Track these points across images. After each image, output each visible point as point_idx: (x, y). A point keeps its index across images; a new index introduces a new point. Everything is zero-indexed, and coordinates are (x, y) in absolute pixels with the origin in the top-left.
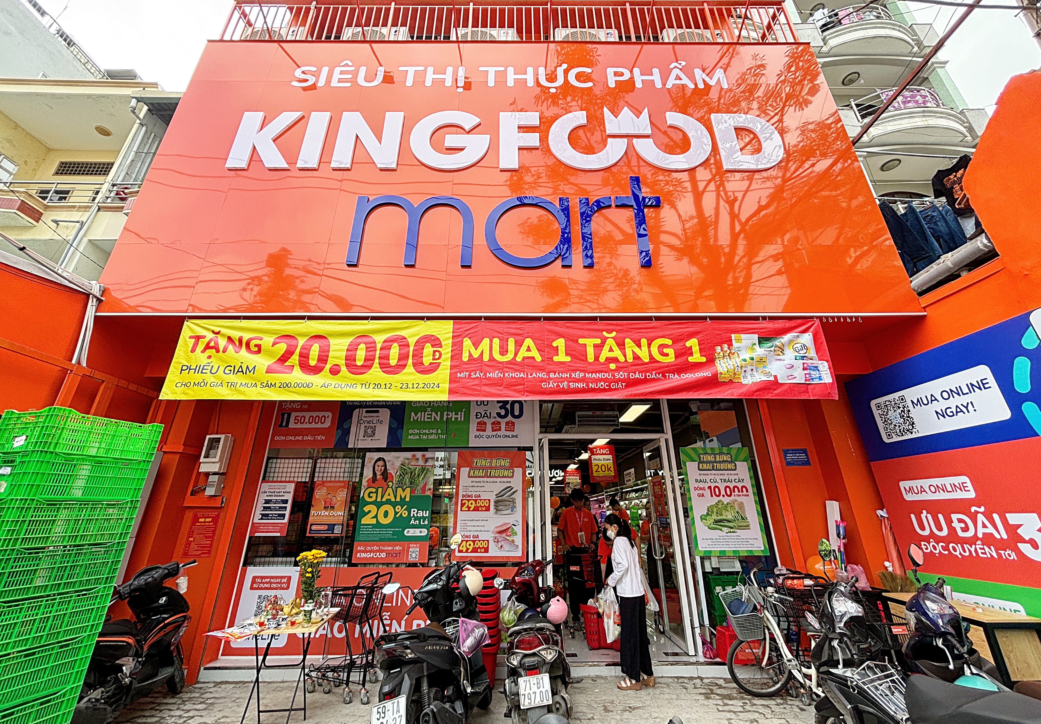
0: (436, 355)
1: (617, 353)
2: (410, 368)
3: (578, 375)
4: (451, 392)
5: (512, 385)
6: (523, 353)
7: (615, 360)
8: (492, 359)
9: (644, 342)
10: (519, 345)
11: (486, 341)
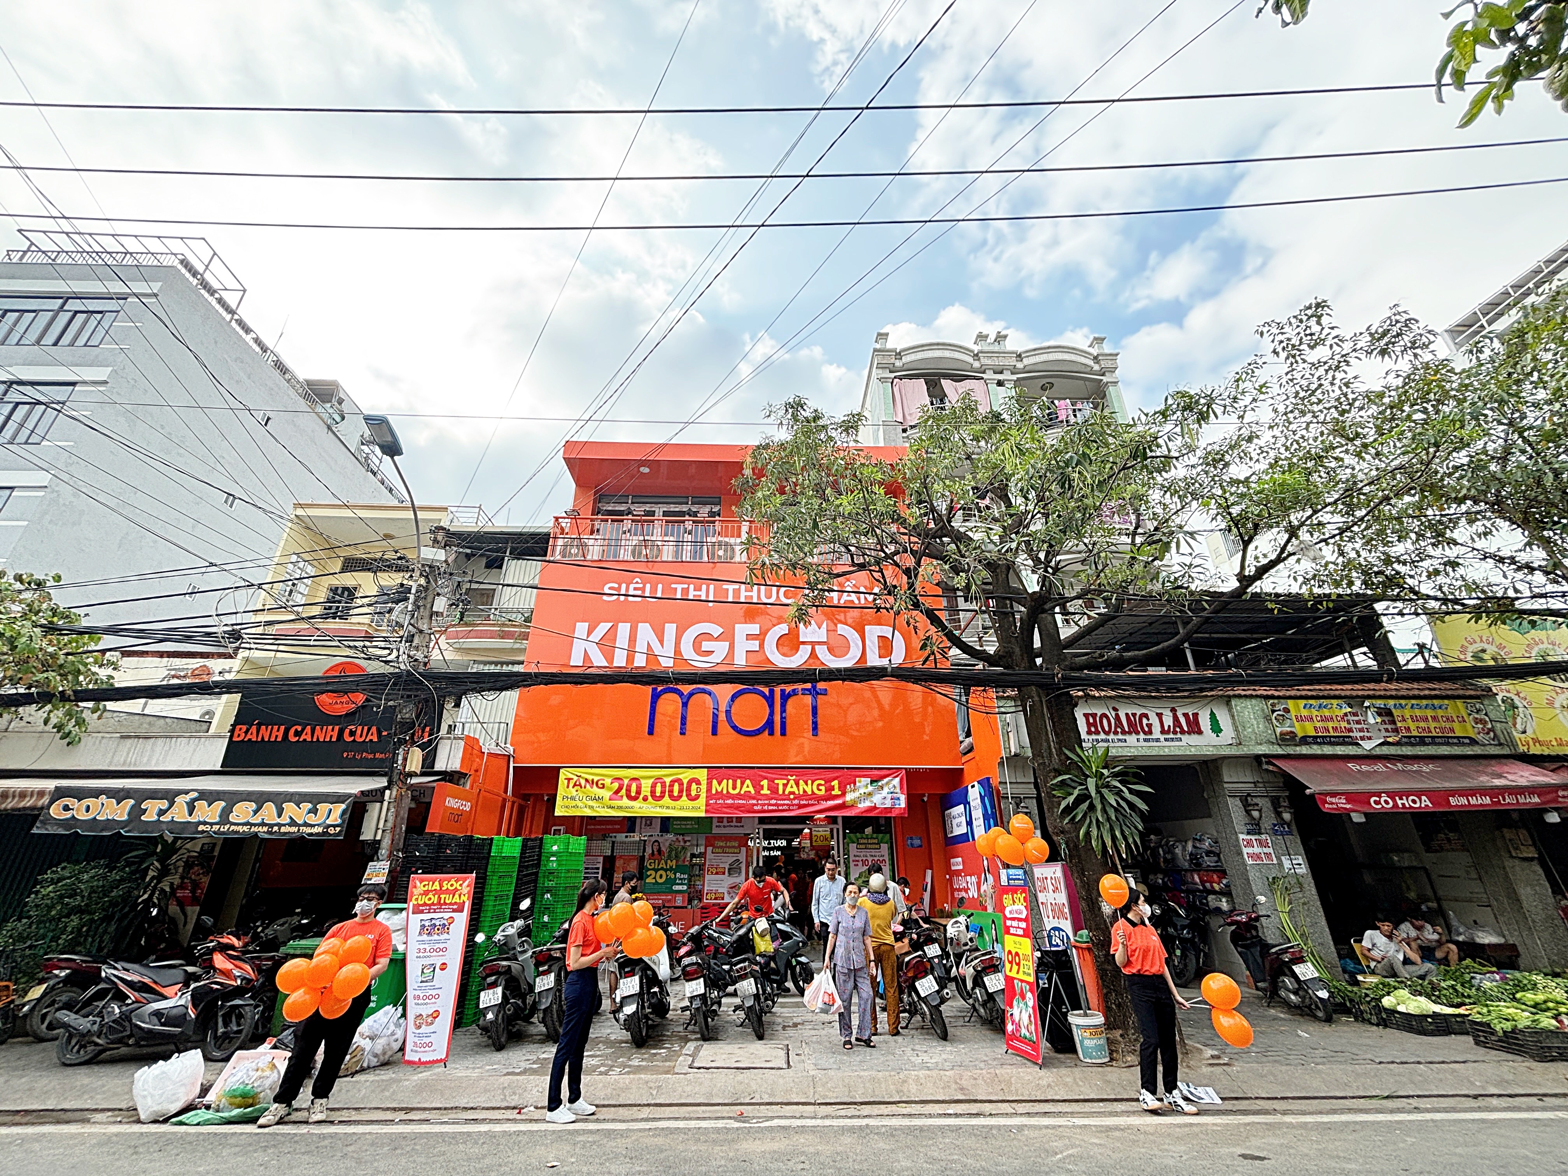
0: (698, 790)
1: (795, 789)
2: (684, 798)
3: (773, 802)
4: (707, 811)
5: (738, 807)
6: (745, 789)
7: (793, 793)
8: (728, 792)
9: (810, 782)
10: (742, 784)
11: (725, 781)
